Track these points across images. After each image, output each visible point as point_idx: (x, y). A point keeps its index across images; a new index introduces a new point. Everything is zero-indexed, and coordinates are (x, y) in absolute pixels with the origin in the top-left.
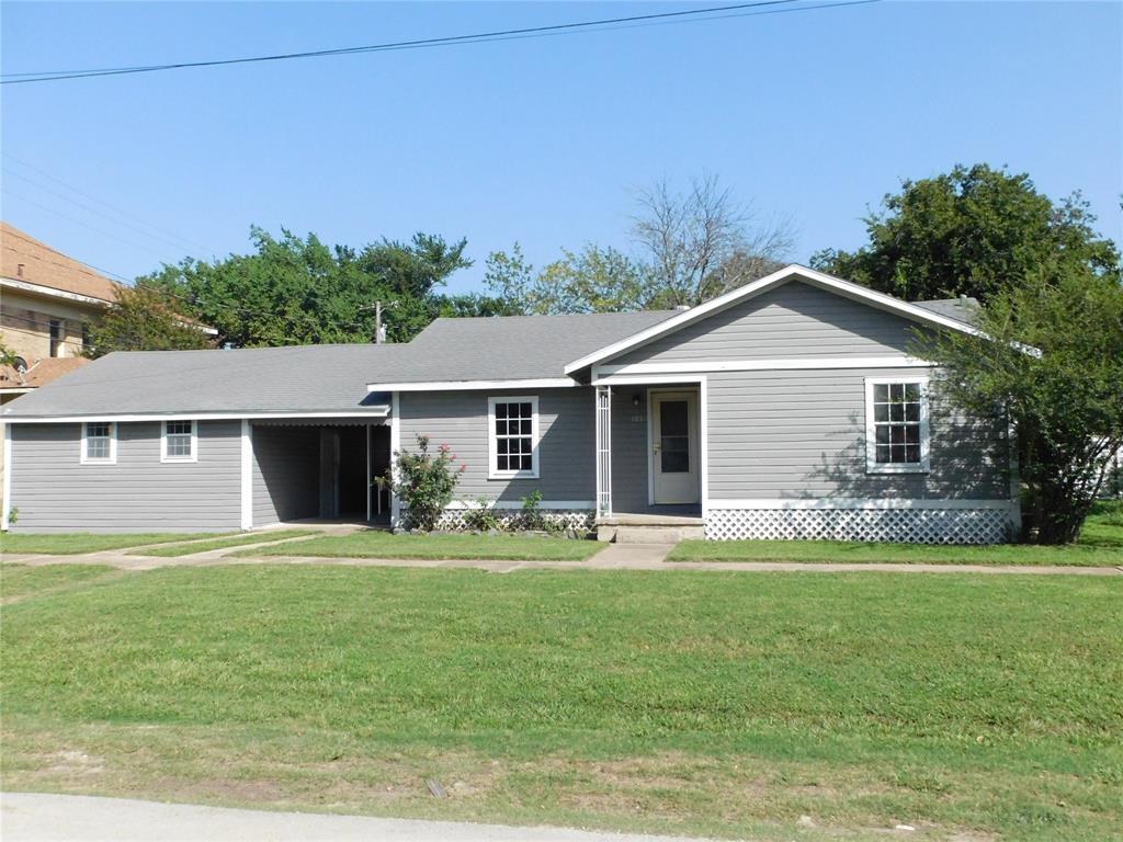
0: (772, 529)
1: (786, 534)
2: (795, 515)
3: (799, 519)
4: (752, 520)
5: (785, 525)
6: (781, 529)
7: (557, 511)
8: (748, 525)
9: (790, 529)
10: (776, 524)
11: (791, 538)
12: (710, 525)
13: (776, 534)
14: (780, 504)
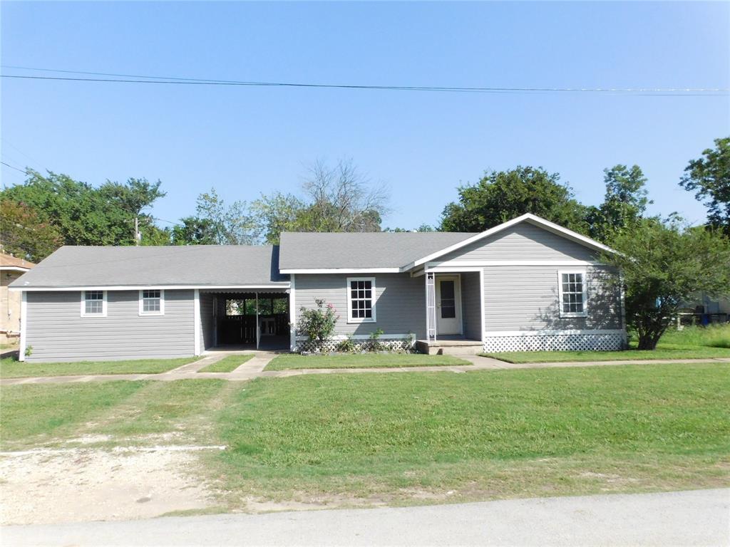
0: (516, 346)
1: (523, 348)
2: (527, 339)
3: (529, 341)
4: (507, 342)
5: (522, 344)
6: (520, 346)
7: (386, 340)
8: (504, 344)
9: (525, 346)
10: (518, 344)
11: (525, 350)
12: (486, 345)
13: (518, 349)
14: (520, 333)
